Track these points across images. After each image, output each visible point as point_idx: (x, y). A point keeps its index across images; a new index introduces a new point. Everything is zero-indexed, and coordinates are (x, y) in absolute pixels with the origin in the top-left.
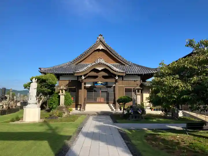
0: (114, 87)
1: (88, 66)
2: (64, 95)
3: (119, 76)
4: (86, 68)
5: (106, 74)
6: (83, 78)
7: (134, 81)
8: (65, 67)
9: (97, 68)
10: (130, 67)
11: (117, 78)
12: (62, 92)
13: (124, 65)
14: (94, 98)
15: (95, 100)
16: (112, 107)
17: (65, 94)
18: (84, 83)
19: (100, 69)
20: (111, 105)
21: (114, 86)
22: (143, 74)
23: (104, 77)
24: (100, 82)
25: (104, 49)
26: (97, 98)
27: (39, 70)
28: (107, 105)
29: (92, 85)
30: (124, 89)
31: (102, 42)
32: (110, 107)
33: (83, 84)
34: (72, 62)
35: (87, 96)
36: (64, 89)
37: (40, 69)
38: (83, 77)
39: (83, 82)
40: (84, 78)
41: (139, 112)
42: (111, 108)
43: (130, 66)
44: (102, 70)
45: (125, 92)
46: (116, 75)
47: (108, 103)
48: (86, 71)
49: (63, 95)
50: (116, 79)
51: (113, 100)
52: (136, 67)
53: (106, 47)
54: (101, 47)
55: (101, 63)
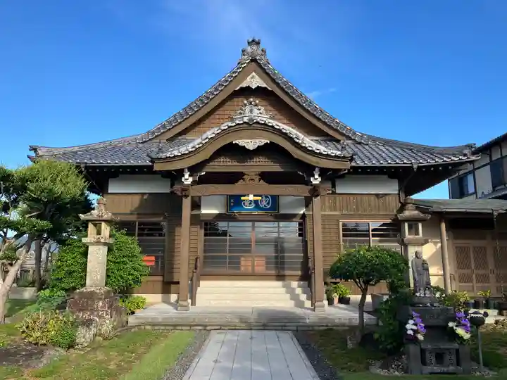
0: (304, 216)
1: (204, 136)
2: (105, 244)
3: (323, 172)
4: (199, 141)
5: (275, 168)
6: (188, 179)
7: (377, 195)
8: (128, 148)
9: (241, 142)
10: (358, 146)
11: (316, 179)
12: (99, 233)
13: (338, 141)
14: (230, 258)
15: (235, 263)
16: (299, 291)
17: (111, 241)
18: (189, 198)
19: (251, 144)
20: (295, 284)
21: (302, 212)
22: (415, 166)
23: (268, 177)
24: (251, 197)
25: (266, 88)
26: (239, 258)
27: (32, 154)
28: (280, 283)
29: (223, 211)
30: (338, 225)
31: (259, 65)
32: (291, 291)
33: (187, 203)
34: (153, 133)
35: (205, 251)
36: (105, 217)
37: (35, 150)
38: (187, 176)
39: (186, 196)
40: (191, 179)
41: (460, 331)
42: (295, 297)
43: (360, 143)
44: (260, 151)
45: (344, 236)
46: (313, 168)
47: (280, 277)
48: (197, 151)
49: (98, 243)
50: (314, 182)
51: (299, 266)
52: (382, 148)
53: (274, 81)
54: (254, 81)
55: (257, 123)
